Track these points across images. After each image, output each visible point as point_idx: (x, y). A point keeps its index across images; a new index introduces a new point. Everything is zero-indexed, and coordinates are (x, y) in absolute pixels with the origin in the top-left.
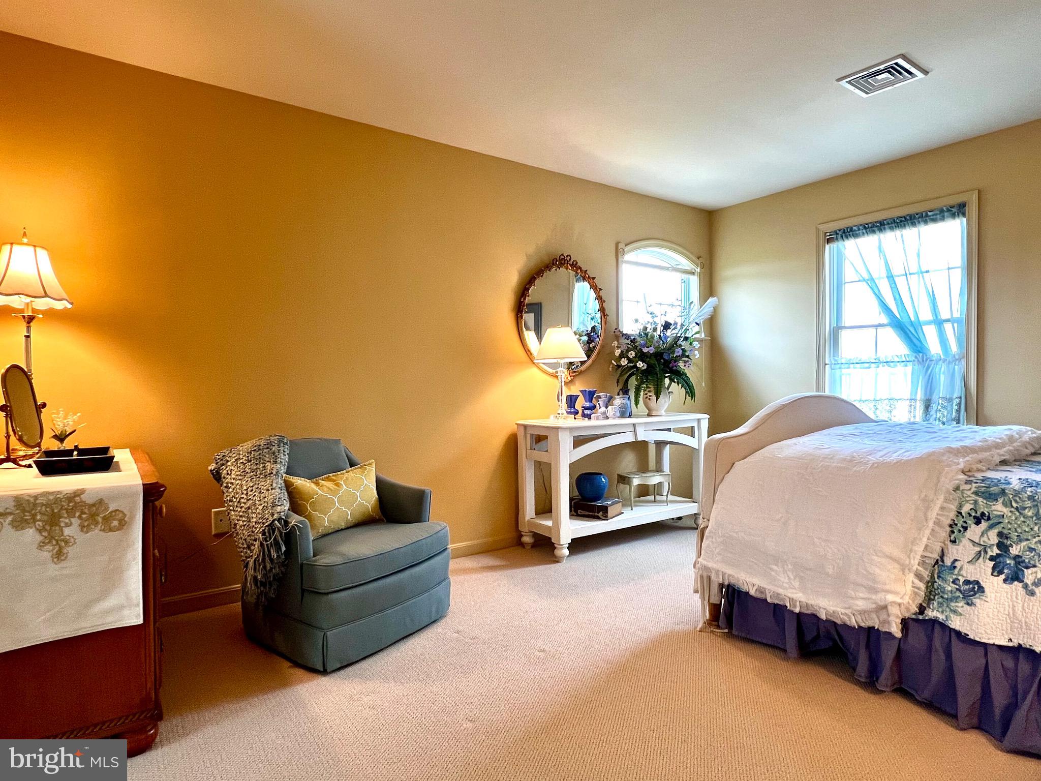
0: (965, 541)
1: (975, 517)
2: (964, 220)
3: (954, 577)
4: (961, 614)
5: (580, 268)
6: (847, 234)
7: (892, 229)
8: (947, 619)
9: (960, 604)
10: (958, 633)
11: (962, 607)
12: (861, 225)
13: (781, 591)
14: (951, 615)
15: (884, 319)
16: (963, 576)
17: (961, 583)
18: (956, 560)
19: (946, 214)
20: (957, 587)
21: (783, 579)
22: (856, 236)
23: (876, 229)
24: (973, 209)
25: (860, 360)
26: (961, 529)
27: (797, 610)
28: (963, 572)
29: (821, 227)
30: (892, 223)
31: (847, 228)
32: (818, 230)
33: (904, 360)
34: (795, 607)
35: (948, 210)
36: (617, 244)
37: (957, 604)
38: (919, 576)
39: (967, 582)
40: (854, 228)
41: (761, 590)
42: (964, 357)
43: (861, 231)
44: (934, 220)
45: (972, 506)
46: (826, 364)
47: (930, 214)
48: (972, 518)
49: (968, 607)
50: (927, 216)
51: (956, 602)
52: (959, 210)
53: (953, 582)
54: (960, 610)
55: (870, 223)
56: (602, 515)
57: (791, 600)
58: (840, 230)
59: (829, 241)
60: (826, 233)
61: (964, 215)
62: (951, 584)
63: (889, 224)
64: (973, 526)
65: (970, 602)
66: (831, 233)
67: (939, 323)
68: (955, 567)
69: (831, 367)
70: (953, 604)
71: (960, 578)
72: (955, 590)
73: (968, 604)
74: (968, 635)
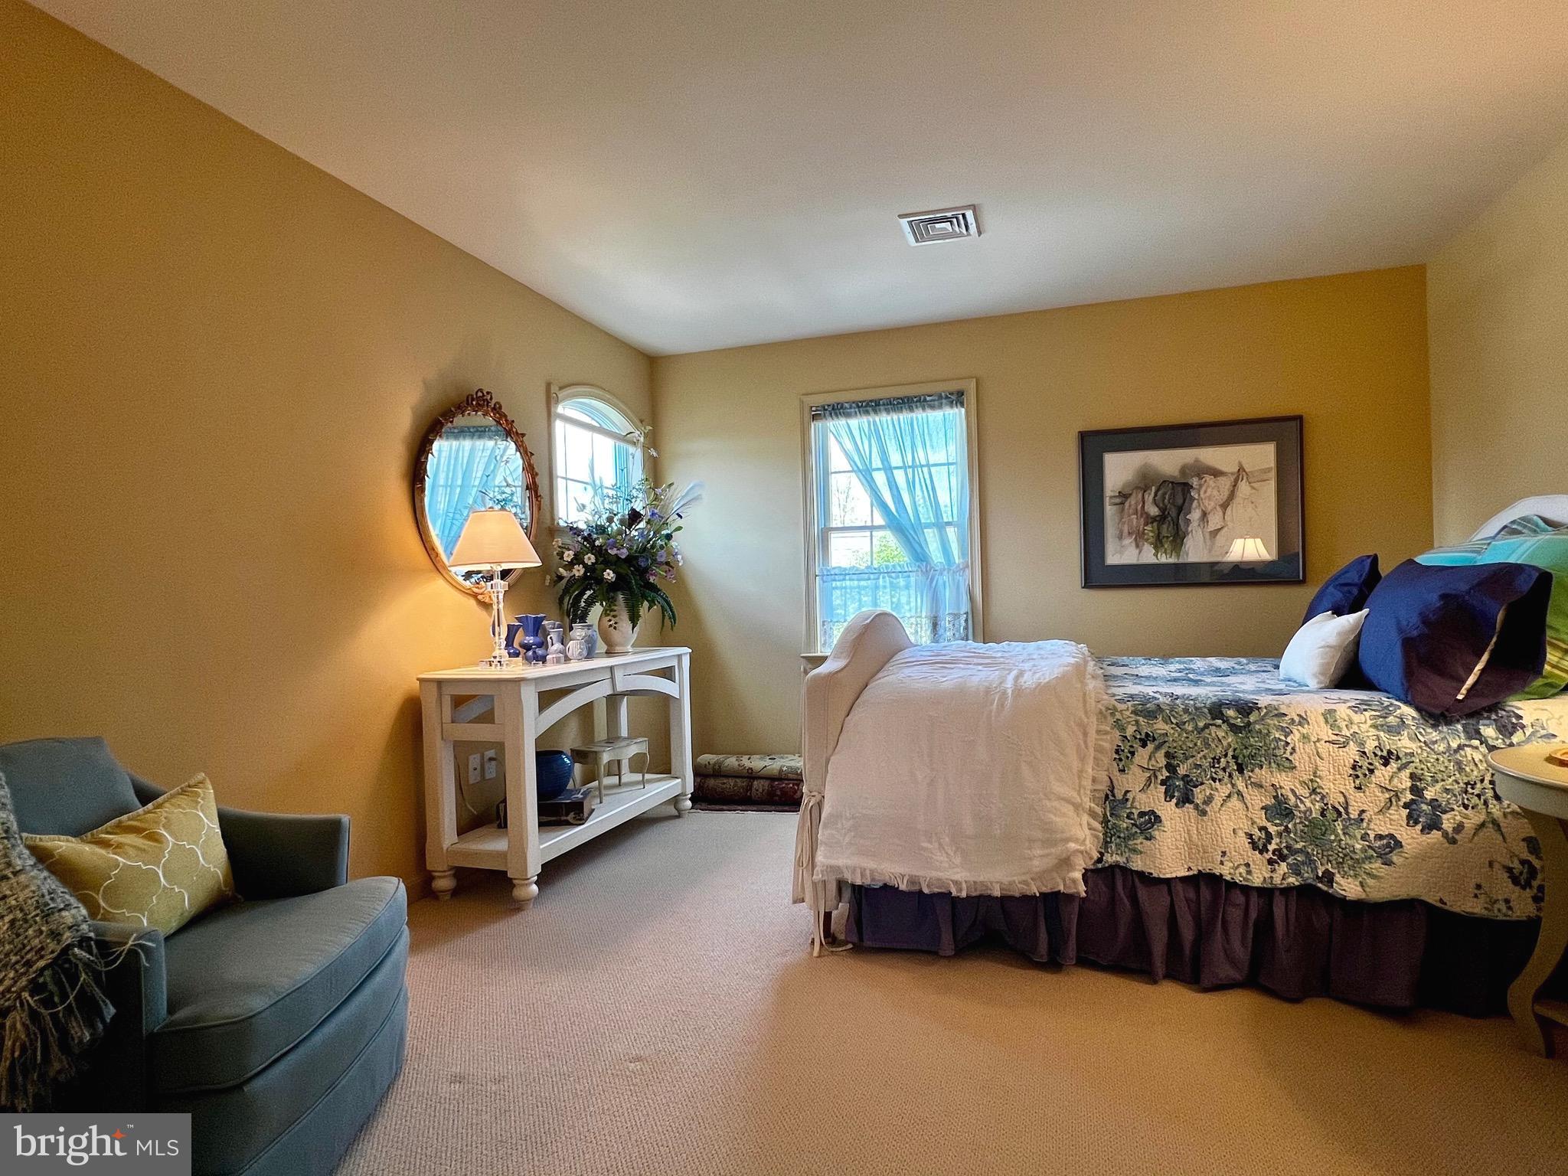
0: (1135, 769)
1: (1140, 740)
2: (963, 410)
3: (1128, 811)
4: (1141, 853)
5: (505, 416)
6: (837, 411)
7: (888, 411)
8: (1127, 861)
9: (1139, 841)
10: (1141, 875)
11: (1141, 843)
12: (854, 403)
13: (940, 874)
14: (1131, 855)
15: (879, 520)
16: (1136, 808)
17: (1136, 817)
18: (1128, 791)
19: (944, 401)
20: (1133, 822)
21: (940, 857)
22: (848, 415)
23: (870, 409)
24: (971, 397)
25: (856, 570)
26: (1129, 755)
27: (964, 894)
28: (1136, 804)
29: (806, 399)
30: (888, 405)
31: (838, 404)
32: (802, 402)
33: (906, 569)
34: (960, 890)
35: (947, 397)
36: (548, 385)
37: (1135, 841)
38: (1092, 814)
39: (1142, 814)
40: (847, 405)
41: (913, 881)
42: (967, 567)
43: (853, 410)
44: (932, 407)
45: (1135, 728)
46: (816, 576)
47: (928, 398)
48: (1137, 740)
49: (1148, 843)
50: (925, 400)
51: (1134, 839)
52: (957, 398)
53: (1128, 817)
54: (1139, 847)
55: (864, 401)
56: (574, 818)
57: (956, 883)
58: (829, 406)
59: (814, 417)
60: (811, 407)
61: (962, 405)
62: (1126, 820)
63: (884, 405)
64: (1140, 749)
65: (1148, 836)
66: (818, 408)
67: (941, 526)
68: (1127, 800)
69: (822, 579)
70: (1130, 843)
71: (1134, 811)
72: (1131, 826)
73: (1147, 839)
74: (1152, 874)
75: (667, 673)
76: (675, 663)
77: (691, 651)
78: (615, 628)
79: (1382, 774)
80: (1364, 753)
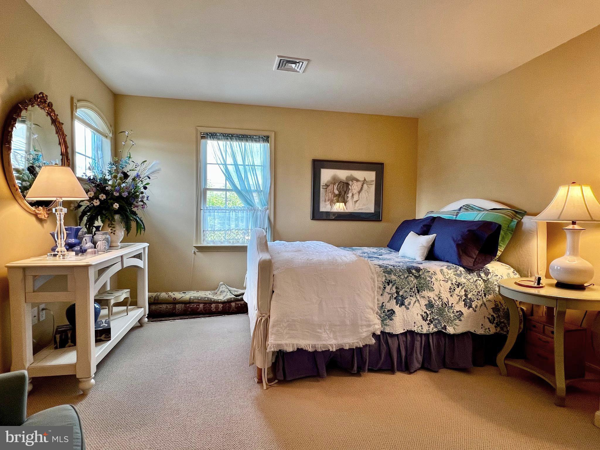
0: (385, 294)
1: (387, 282)
2: (269, 144)
3: (384, 310)
4: (389, 325)
5: (54, 111)
6: (214, 136)
7: (236, 139)
8: (384, 329)
9: (387, 321)
10: (389, 333)
11: (389, 322)
12: (222, 134)
13: (324, 343)
14: (385, 327)
15: (229, 186)
16: (386, 309)
17: (386, 312)
18: (383, 302)
19: (261, 139)
20: (385, 314)
21: (324, 335)
22: (219, 139)
23: (229, 138)
24: (272, 139)
25: (220, 208)
26: (384, 289)
27: (334, 350)
28: (386, 307)
29: (199, 128)
30: (237, 137)
31: (214, 133)
32: (197, 130)
33: (242, 209)
34: (332, 348)
35: (262, 138)
36: (72, 99)
37: (386, 321)
38: (377, 313)
39: (388, 311)
40: (218, 134)
41: (314, 346)
42: (268, 209)
43: (221, 137)
44: (256, 141)
45: (385, 278)
46: (201, 210)
47: (254, 137)
48: (386, 283)
49: (391, 321)
50: (253, 137)
51: (386, 320)
52: (266, 139)
53: (384, 312)
54: (388, 323)
55: (227, 134)
57: (331, 345)
58: (210, 133)
59: (202, 137)
60: (201, 133)
61: (268, 142)
62: (383, 314)
63: (235, 137)
64: (387, 286)
65: (391, 319)
66: (204, 134)
67: (258, 191)
68: (383, 306)
69: (204, 211)
70: (385, 322)
71: (386, 310)
72: (385, 315)
73: (390, 320)
74: (393, 333)
75: (139, 256)
76: (142, 251)
77: (148, 245)
78: (114, 234)
79: (457, 290)
80: (453, 284)
